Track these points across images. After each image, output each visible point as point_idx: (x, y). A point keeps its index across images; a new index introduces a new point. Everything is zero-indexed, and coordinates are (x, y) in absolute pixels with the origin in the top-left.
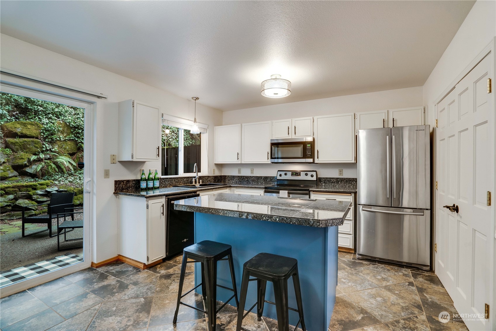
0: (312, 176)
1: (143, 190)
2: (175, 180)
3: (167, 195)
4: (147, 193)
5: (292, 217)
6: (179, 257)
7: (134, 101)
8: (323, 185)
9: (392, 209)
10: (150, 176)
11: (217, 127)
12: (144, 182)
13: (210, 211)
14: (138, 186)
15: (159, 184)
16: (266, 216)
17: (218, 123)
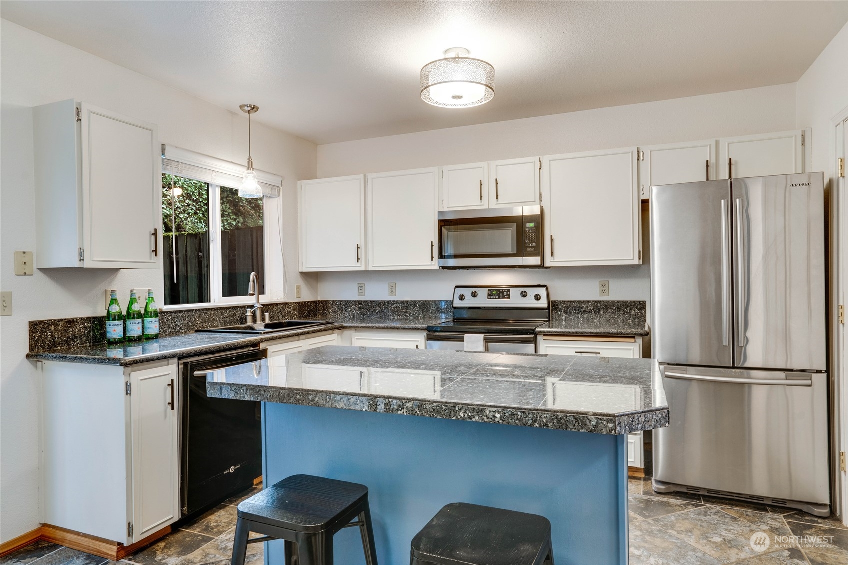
0: (537, 297)
1: (113, 343)
2: (200, 314)
3: (180, 356)
4: (125, 351)
5: (537, 410)
6: (217, 514)
7: (80, 104)
8: (563, 318)
9: (735, 373)
10: (133, 307)
11: (304, 182)
12: (117, 322)
13: (310, 397)
14: (101, 334)
15: (160, 326)
16: (465, 407)
17: (307, 172)
